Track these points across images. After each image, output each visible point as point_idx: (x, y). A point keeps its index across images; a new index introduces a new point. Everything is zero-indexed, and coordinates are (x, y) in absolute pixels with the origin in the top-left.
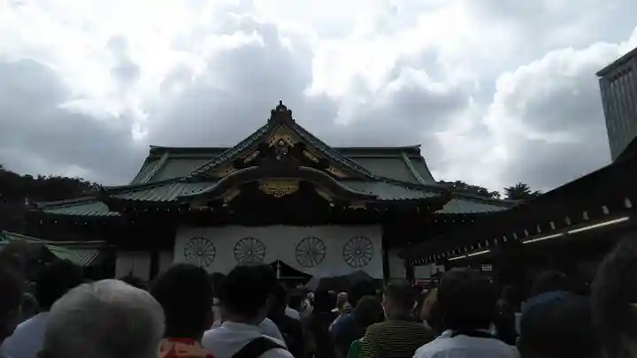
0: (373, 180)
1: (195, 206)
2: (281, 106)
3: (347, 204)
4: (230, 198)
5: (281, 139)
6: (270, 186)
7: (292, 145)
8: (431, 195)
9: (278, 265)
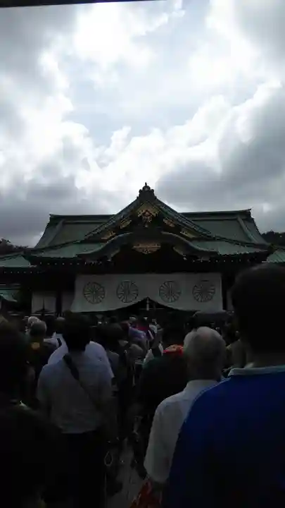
0: (214, 239)
1: (88, 261)
2: (146, 187)
3: (196, 258)
4: (112, 255)
5: (147, 211)
6: (140, 246)
7: (154, 215)
8: (258, 250)
9: (148, 302)
